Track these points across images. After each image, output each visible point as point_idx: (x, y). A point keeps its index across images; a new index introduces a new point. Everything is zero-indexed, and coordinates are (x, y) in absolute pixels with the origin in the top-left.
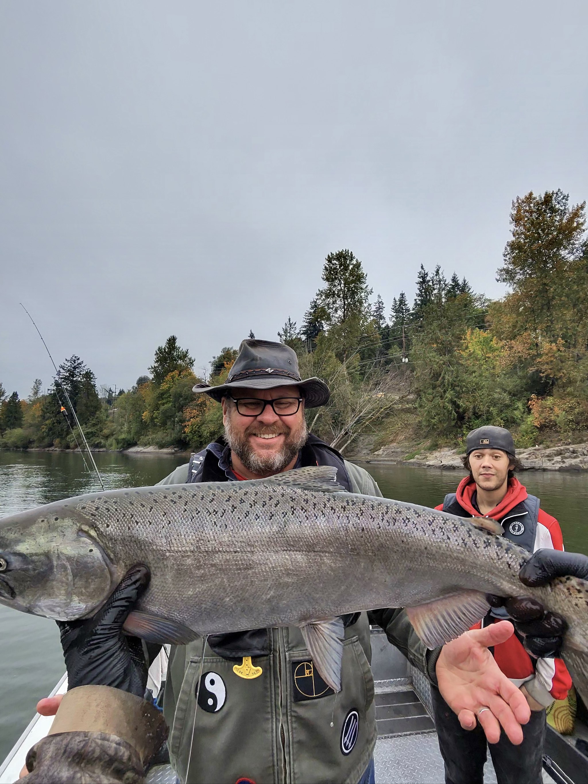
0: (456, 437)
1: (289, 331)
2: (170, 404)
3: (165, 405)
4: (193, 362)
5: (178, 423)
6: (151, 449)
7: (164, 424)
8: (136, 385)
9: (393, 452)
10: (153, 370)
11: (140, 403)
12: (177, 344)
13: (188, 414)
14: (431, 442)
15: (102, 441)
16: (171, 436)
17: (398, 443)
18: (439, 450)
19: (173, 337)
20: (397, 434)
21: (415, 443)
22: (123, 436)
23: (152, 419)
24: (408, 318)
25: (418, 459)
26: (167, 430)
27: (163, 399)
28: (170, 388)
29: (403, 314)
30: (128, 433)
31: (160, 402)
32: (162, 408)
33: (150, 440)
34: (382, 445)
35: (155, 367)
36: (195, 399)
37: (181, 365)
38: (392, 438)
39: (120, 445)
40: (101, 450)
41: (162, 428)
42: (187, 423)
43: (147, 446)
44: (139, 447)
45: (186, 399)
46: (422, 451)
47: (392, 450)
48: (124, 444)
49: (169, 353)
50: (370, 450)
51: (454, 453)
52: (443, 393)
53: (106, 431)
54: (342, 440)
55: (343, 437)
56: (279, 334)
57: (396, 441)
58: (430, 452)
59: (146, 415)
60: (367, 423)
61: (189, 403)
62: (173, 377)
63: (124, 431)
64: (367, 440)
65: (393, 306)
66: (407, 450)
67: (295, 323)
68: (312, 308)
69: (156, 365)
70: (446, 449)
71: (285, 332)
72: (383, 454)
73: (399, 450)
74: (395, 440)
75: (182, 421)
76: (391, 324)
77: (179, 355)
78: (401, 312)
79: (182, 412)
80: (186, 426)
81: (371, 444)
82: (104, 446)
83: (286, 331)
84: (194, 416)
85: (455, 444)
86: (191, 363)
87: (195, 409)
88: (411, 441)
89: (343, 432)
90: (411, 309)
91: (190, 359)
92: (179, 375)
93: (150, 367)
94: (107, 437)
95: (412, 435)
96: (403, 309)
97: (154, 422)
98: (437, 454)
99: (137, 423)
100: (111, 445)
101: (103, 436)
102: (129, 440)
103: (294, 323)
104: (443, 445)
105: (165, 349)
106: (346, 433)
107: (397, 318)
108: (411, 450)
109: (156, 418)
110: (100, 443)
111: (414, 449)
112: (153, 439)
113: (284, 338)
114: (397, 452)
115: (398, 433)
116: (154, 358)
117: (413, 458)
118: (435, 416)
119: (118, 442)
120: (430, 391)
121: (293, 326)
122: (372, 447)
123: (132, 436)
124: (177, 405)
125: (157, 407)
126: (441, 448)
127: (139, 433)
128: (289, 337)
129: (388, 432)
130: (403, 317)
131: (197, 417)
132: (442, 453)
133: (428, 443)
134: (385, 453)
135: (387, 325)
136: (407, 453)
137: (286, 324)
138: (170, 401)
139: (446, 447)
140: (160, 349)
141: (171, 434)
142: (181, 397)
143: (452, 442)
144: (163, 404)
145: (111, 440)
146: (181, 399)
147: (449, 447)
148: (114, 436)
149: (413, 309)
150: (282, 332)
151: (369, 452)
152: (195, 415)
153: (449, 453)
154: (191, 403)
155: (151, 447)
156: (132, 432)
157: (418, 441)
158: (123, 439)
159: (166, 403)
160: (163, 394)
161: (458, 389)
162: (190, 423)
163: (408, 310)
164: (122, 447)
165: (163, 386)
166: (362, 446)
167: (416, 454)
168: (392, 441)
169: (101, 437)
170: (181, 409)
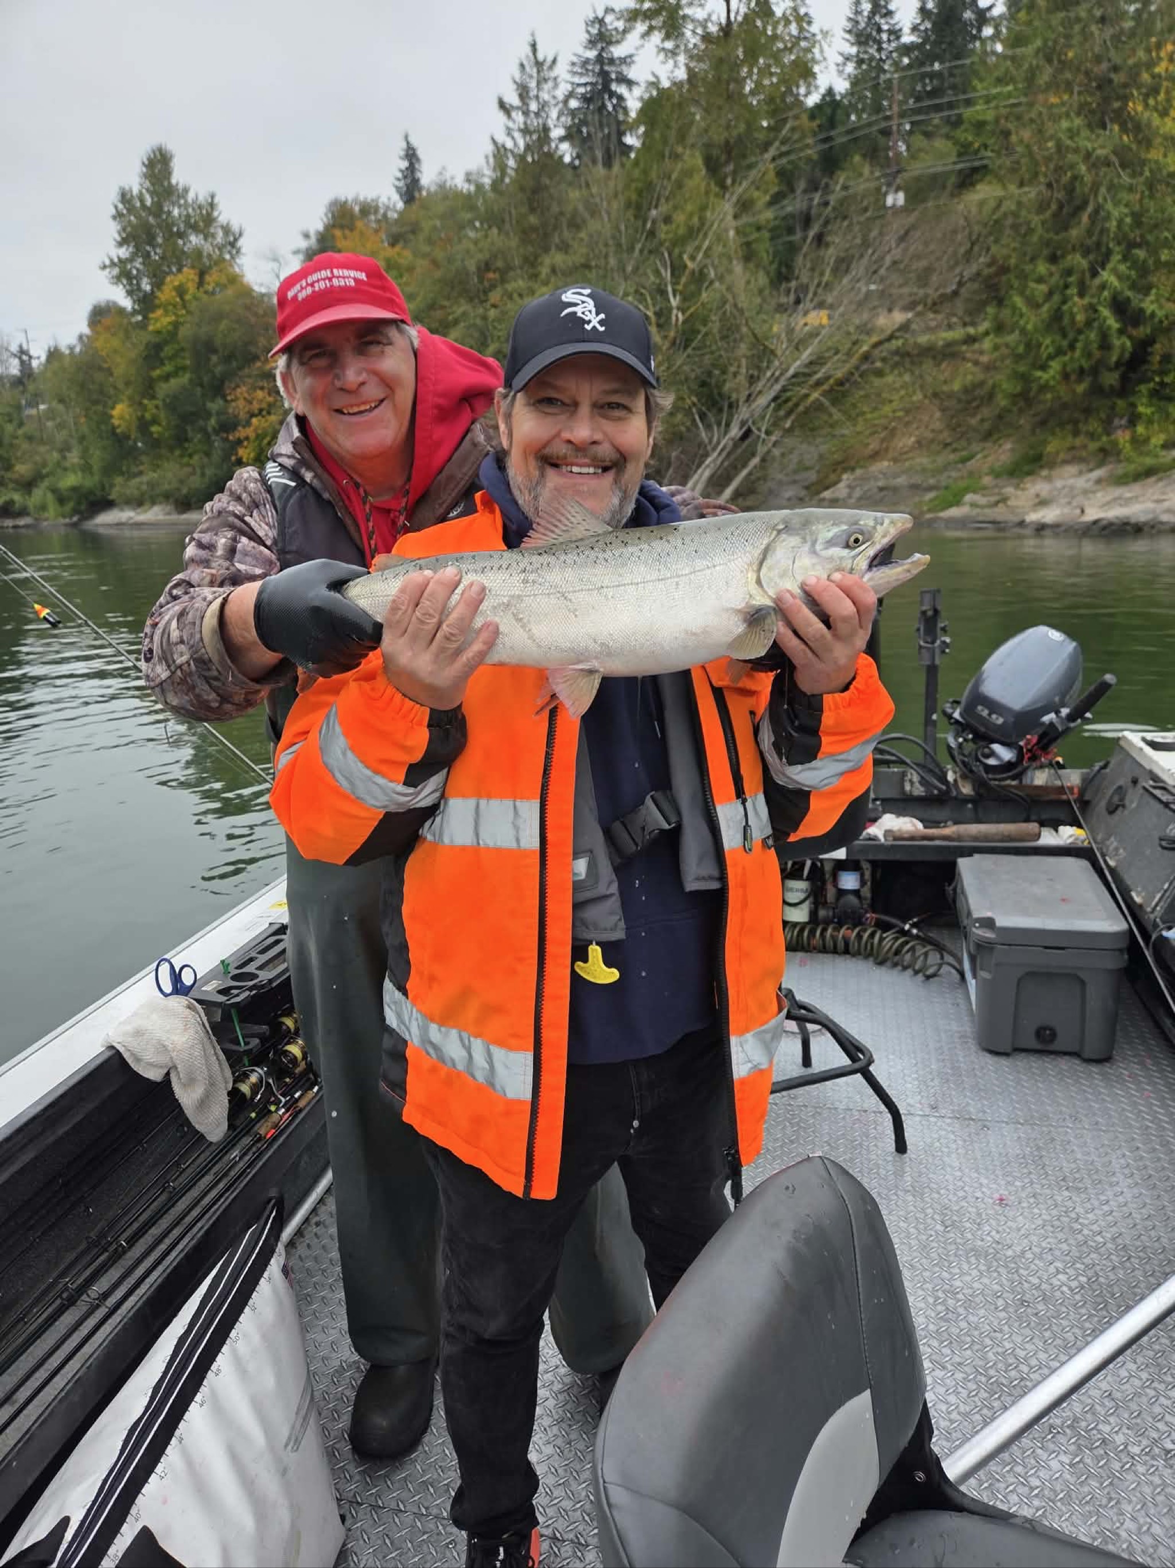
0: (1108, 427)
1: (533, 93)
2: (187, 376)
3: (173, 381)
4: (236, 240)
5: (217, 432)
6: (154, 513)
7: (181, 439)
8: (86, 330)
9: (881, 489)
10: (116, 271)
11: (99, 376)
12: (179, 177)
13: (241, 403)
14: (1012, 450)
15: (17, 497)
16: (203, 475)
17: (895, 460)
18: (1045, 473)
19: (160, 150)
20: (893, 433)
21: (952, 457)
22: (70, 480)
23: (144, 426)
24: (896, 64)
25: (973, 505)
26: (190, 456)
27: (162, 364)
28: (176, 325)
29: (880, 50)
30: (83, 471)
31: (157, 373)
32: (164, 389)
33: (144, 487)
34: (845, 470)
35: (120, 260)
36: (255, 358)
37: (198, 253)
38: (874, 445)
39: (70, 506)
40: (22, 522)
41: (177, 452)
42: (241, 432)
43: (146, 507)
44: (122, 510)
45: (228, 359)
46: (987, 480)
47: (880, 484)
48: (79, 503)
49: (157, 210)
50: (807, 488)
51: (1099, 481)
52: (1087, 275)
53: (22, 469)
54: (732, 457)
55: (736, 446)
56: (502, 105)
57: (890, 455)
58: (1015, 481)
59: (121, 412)
60: (815, 395)
61: (240, 368)
62: (181, 291)
63: (73, 465)
64: (794, 458)
65: (850, 19)
66: (932, 481)
67: (554, 61)
68: (592, 43)
69: (124, 252)
70: (1071, 469)
71: (521, 97)
72: (850, 496)
73: (902, 480)
74: (887, 450)
75: (228, 426)
76: (841, 86)
77: (188, 216)
78: (875, 40)
79: (224, 397)
80: (239, 442)
81: (807, 469)
82: (23, 512)
83: (523, 92)
84: (261, 410)
85: (1102, 450)
86: (233, 244)
87: (262, 388)
88: (939, 453)
89: (735, 432)
90: (906, 30)
91: (227, 230)
92: (201, 283)
93: (107, 262)
94: (28, 485)
95: (941, 431)
96: (879, 30)
97: (151, 434)
98: (1037, 487)
99: (102, 438)
100: (43, 508)
101: (16, 482)
102: (91, 492)
103: (550, 59)
104: (1062, 456)
105: (142, 200)
106: (747, 434)
107: (860, 62)
108: (943, 479)
109: (155, 421)
110: (11, 502)
111: (954, 474)
112: (152, 485)
113: (519, 117)
114: (895, 489)
115: (894, 429)
116: (112, 230)
117: (957, 502)
118: (1051, 357)
119: (61, 500)
120: (1042, 268)
121: (546, 73)
122: (812, 476)
123: (96, 478)
124: (206, 379)
125: (148, 389)
126: (1052, 465)
127: (111, 469)
128: (537, 114)
129: (859, 428)
130: (881, 59)
131: (269, 413)
132: (1059, 484)
133: (1005, 452)
134: (858, 493)
135: (830, 92)
136: (930, 488)
137: (522, 66)
138: (184, 368)
139: (1066, 462)
140: (125, 197)
141: (203, 467)
142: (215, 351)
143: (1093, 446)
144: (167, 378)
145: (39, 494)
146: (214, 358)
147: (1081, 460)
148: (46, 483)
149: (915, 29)
150: (513, 99)
151: (803, 493)
152: (264, 405)
153: (1081, 483)
154: (246, 371)
155: (156, 509)
156: (96, 468)
157: (964, 449)
158: (74, 489)
159: (175, 374)
160: (158, 347)
161: (1141, 253)
162: (250, 432)
163: (895, 33)
164: (75, 511)
165: (157, 320)
166: (780, 476)
167: (967, 490)
168: (875, 456)
169: (11, 485)
170: (218, 389)
